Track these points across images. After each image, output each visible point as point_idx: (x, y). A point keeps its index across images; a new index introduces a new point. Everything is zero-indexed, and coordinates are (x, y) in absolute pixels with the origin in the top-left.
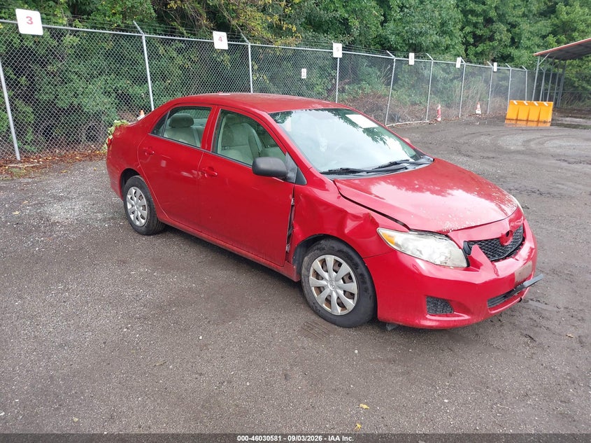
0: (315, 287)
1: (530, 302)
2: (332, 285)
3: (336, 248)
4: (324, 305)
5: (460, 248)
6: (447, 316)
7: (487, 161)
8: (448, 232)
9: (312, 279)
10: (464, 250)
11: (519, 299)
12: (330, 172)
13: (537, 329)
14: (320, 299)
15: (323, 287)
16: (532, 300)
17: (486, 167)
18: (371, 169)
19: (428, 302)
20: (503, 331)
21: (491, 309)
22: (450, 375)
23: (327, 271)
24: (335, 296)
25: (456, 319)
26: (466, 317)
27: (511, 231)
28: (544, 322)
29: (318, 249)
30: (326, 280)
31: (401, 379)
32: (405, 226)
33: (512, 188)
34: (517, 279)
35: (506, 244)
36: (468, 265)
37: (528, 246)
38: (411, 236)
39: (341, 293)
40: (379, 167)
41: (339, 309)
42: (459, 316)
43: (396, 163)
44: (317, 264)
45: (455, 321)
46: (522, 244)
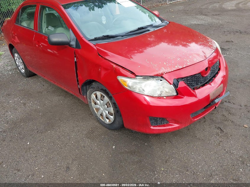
0: (95, 108)
1: (225, 103)
2: (102, 107)
3: (100, 88)
4: (101, 118)
5: (171, 84)
6: (164, 126)
7: (215, 17)
8: (162, 74)
9: (93, 104)
10: (174, 85)
11: (214, 107)
12: (96, 39)
13: (226, 123)
14: (98, 114)
15: (99, 109)
16: (226, 101)
17: (214, 21)
18: (124, 34)
19: (151, 119)
20: (205, 126)
21: (194, 118)
22: (166, 162)
23: (98, 100)
24: (104, 114)
25: (170, 127)
26: (176, 125)
27: (209, 67)
28: (231, 117)
29: (92, 88)
30: (99, 105)
31: (135, 166)
32: (133, 73)
33: (226, 31)
34: (211, 98)
35: (205, 76)
36: (178, 94)
37: (221, 74)
38: (137, 80)
39: (107, 112)
40: (131, 32)
41: (108, 121)
42: (172, 125)
43: (142, 28)
44: (93, 96)
45: (169, 129)
46: (217, 73)
